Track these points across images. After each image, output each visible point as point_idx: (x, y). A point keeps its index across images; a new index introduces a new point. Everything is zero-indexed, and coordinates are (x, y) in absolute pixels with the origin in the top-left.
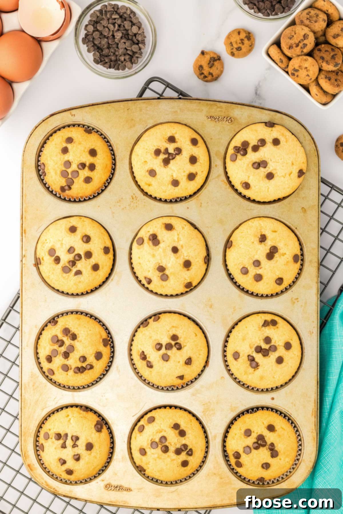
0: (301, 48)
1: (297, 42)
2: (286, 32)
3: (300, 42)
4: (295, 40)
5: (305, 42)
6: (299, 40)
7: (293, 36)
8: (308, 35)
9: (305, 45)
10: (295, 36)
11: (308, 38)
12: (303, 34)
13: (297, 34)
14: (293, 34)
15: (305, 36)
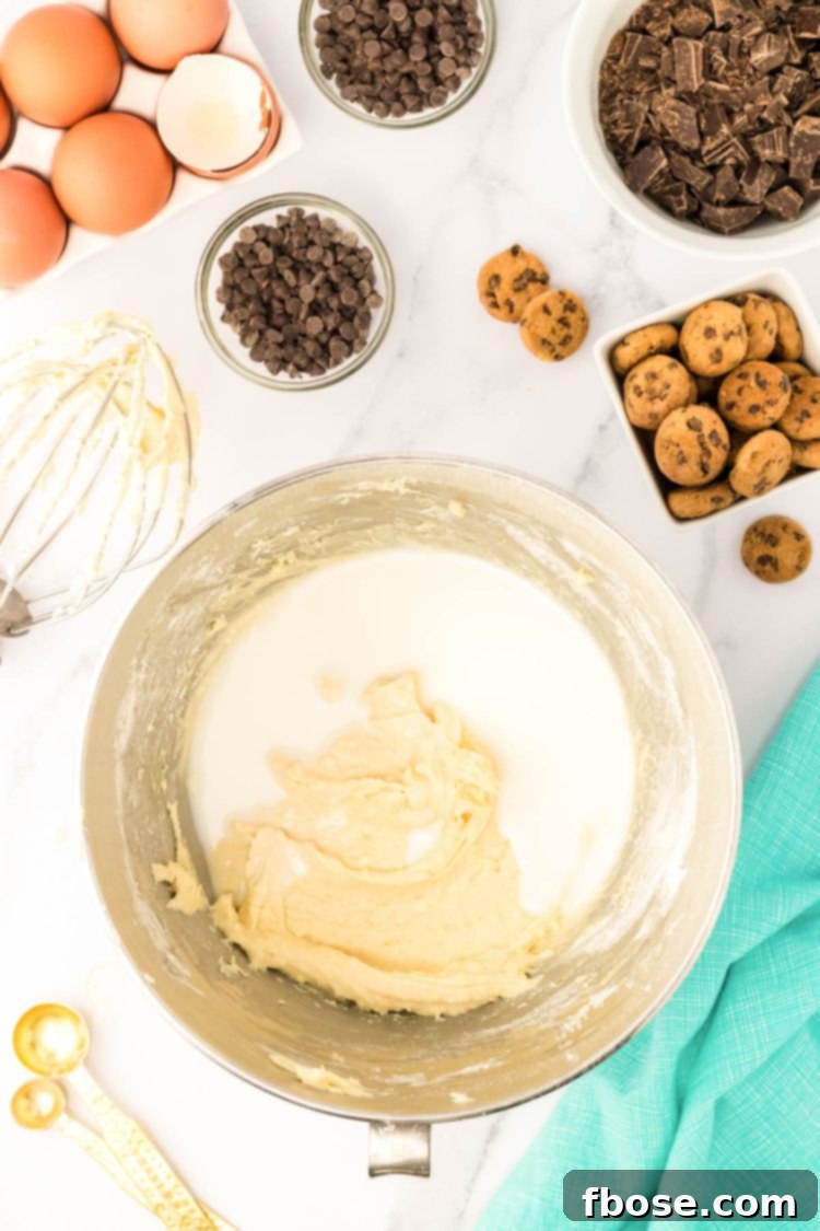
0: (716, 446)
1: (698, 451)
2: (664, 464)
3: (702, 444)
4: (694, 452)
5: (706, 431)
6: (695, 443)
7: (681, 452)
8: (694, 419)
9: (713, 434)
10: (684, 448)
11: (700, 423)
12: (684, 427)
13: (681, 443)
14: (676, 451)
15: (693, 425)
